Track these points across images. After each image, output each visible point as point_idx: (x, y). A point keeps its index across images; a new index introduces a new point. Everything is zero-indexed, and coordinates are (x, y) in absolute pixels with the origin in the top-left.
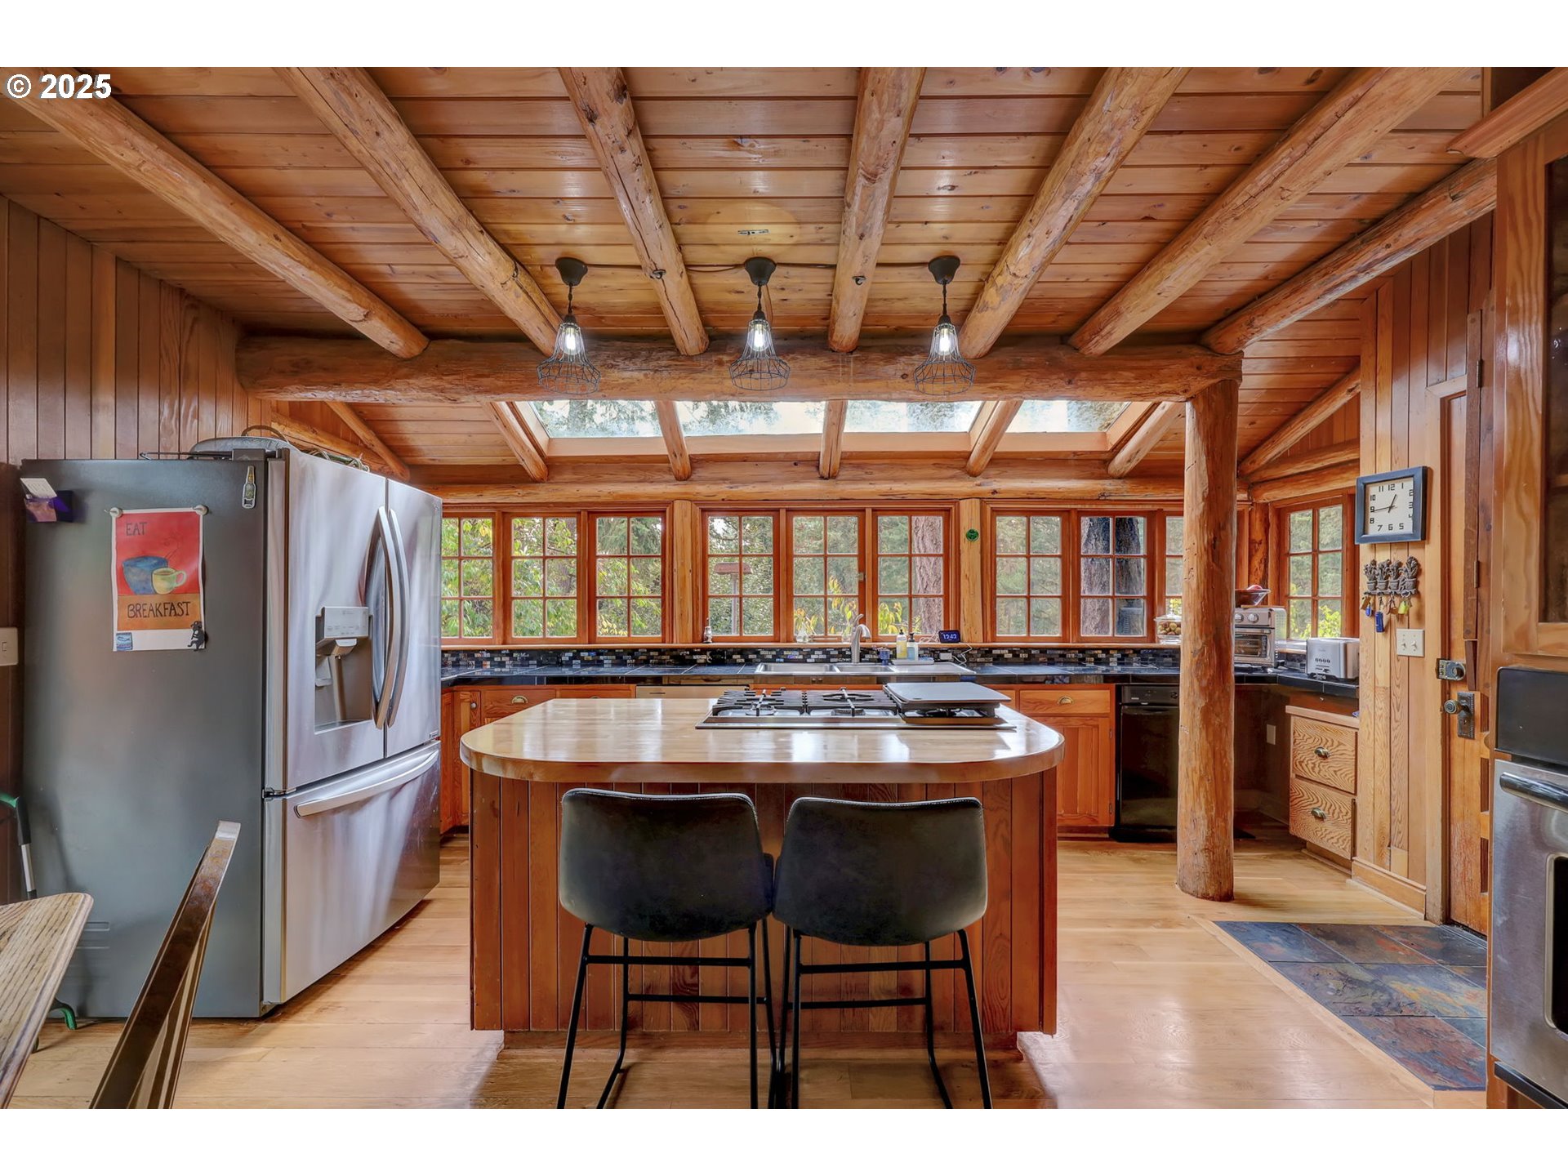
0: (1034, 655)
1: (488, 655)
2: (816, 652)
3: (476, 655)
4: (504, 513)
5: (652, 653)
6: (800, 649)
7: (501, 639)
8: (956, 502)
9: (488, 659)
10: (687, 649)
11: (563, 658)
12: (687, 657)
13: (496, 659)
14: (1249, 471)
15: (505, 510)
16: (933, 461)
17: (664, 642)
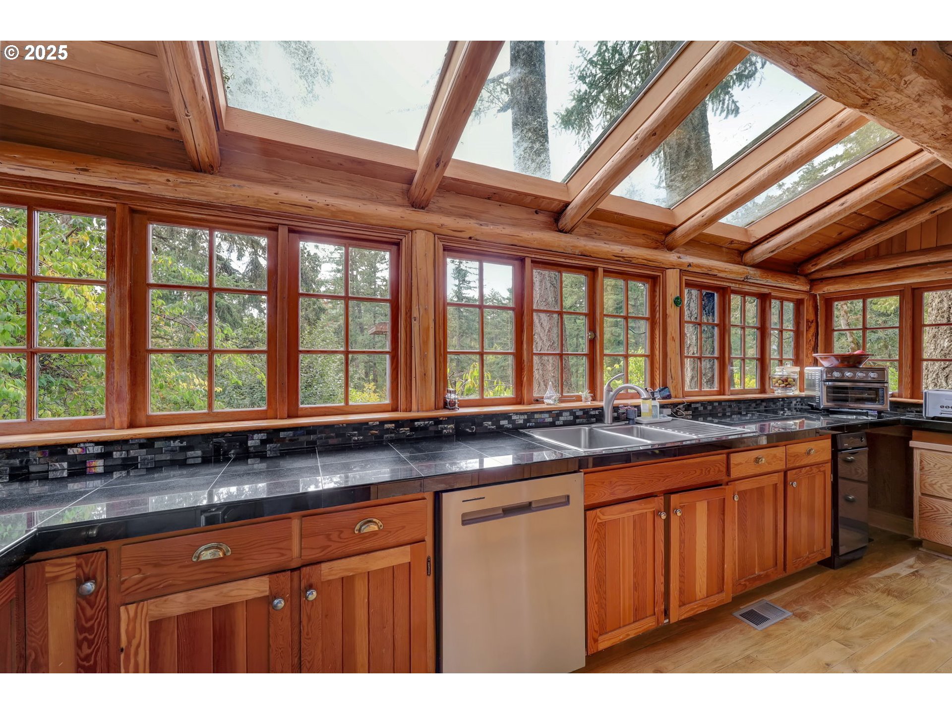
0: (715, 406)
1: (98, 449)
2: (564, 414)
3: (71, 452)
4: (133, 211)
5: (387, 426)
6: (549, 412)
7: (125, 420)
8: (663, 270)
9: (98, 456)
10: (429, 419)
11: (250, 443)
12: (431, 429)
13: (116, 455)
14: (809, 272)
15: (138, 205)
16: (644, 232)
17: (395, 409)
